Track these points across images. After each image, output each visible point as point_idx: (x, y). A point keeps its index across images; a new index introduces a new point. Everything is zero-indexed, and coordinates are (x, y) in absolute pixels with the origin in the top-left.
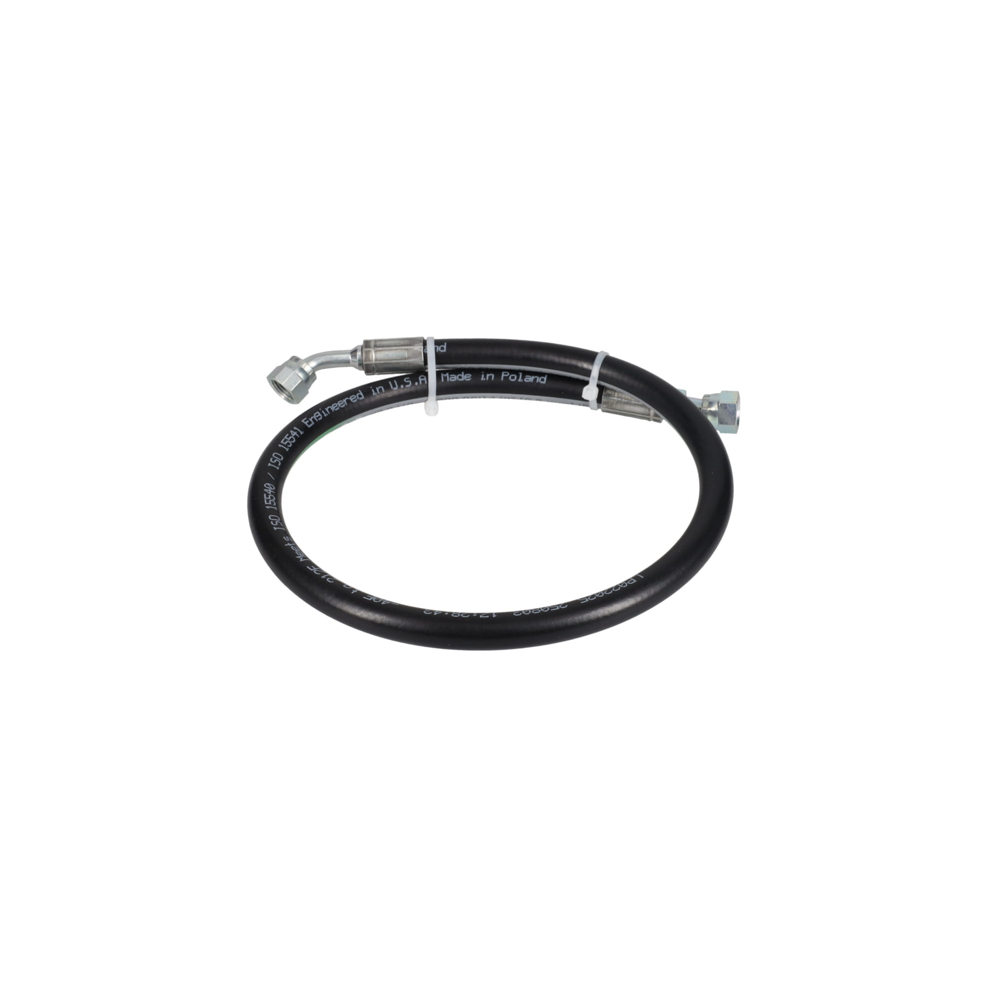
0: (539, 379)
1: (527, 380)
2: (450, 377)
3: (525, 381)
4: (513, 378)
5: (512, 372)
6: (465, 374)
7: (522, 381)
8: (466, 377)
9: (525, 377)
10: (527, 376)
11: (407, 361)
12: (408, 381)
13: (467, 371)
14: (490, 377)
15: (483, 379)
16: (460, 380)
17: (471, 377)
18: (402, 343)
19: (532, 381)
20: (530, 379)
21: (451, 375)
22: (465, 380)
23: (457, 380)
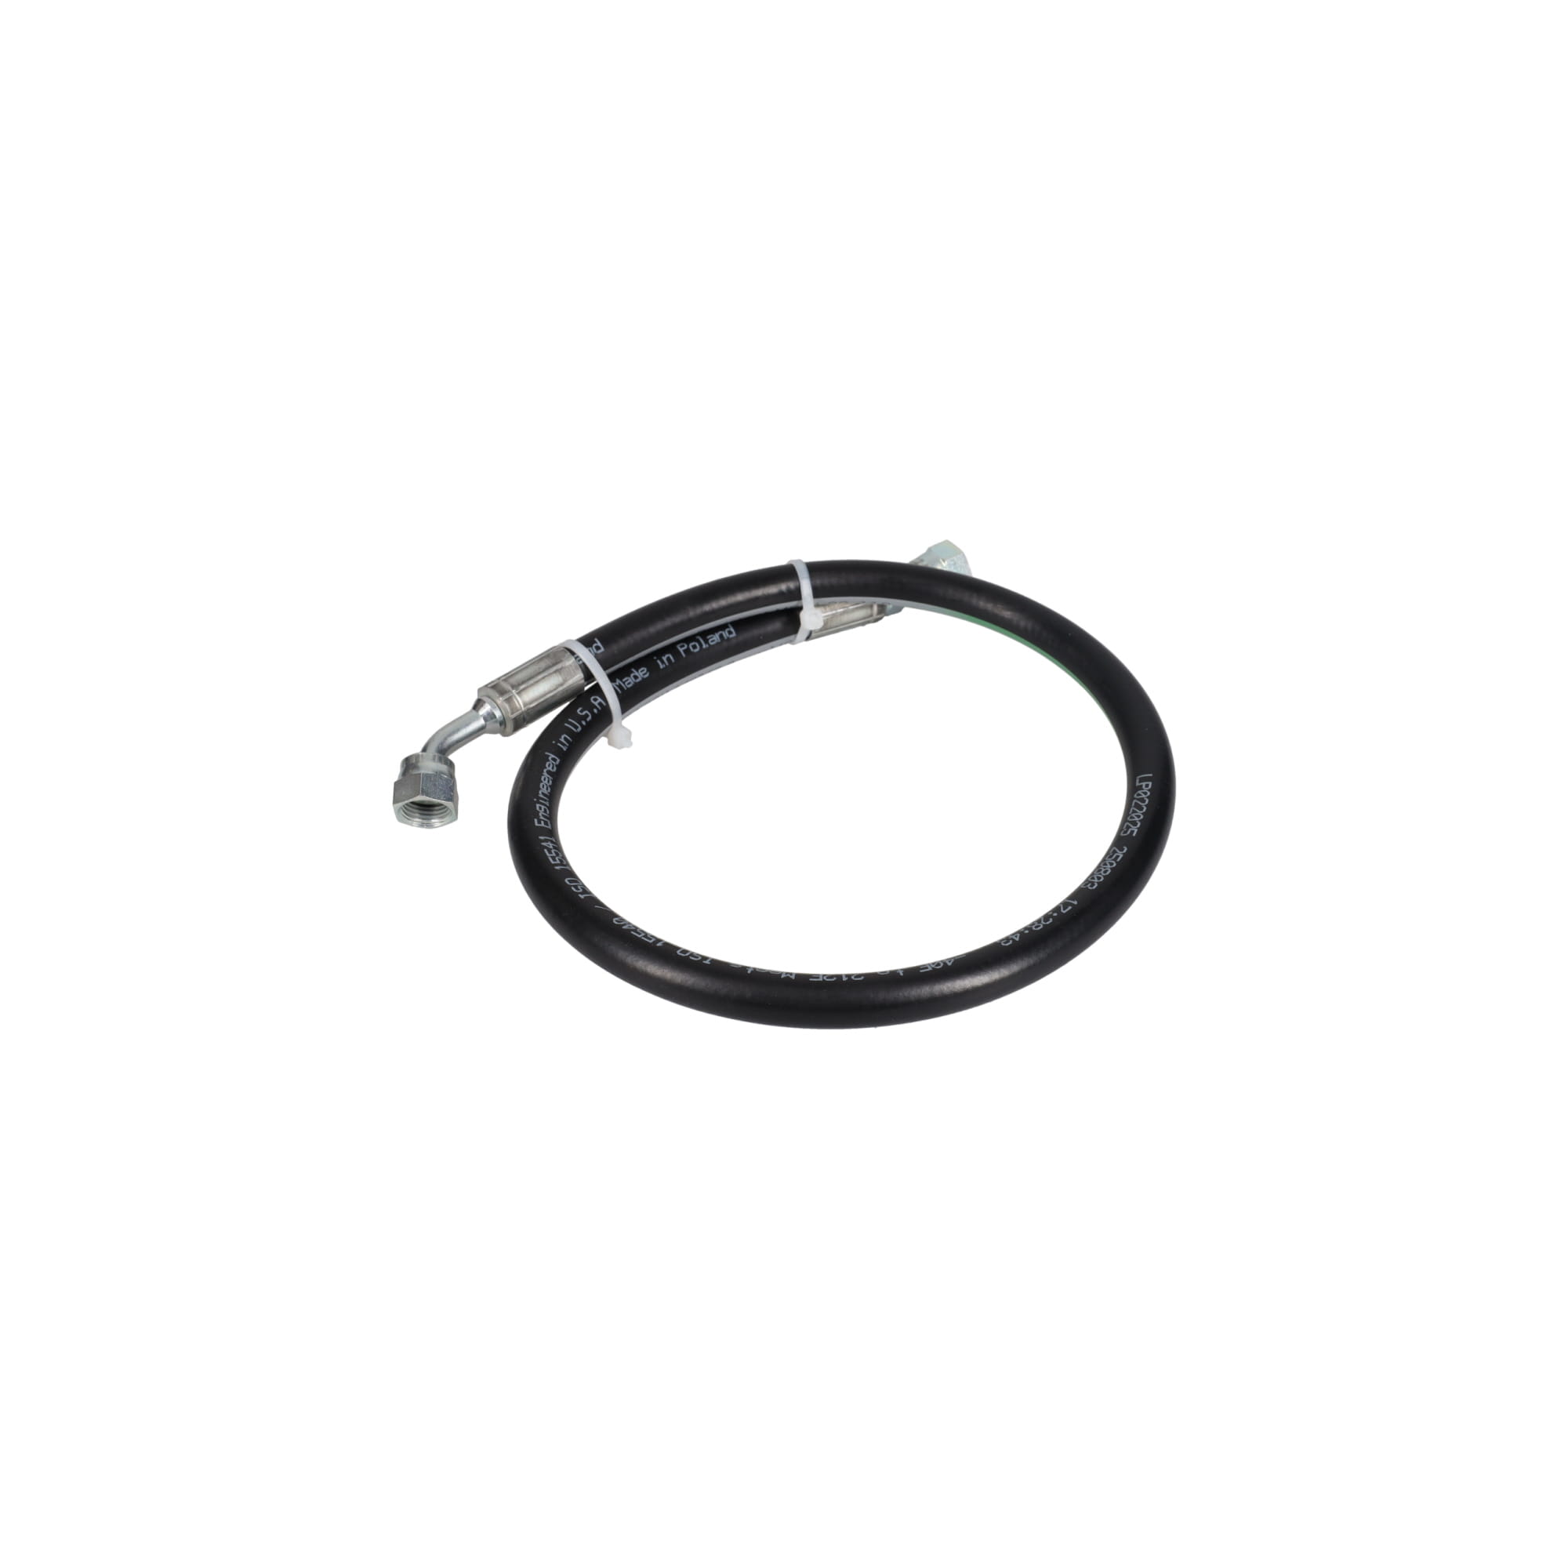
0: (725, 634)
1: (712, 641)
2: (624, 683)
3: (712, 644)
4: (694, 647)
5: (687, 640)
6: (637, 671)
7: (707, 646)
8: (642, 673)
9: (708, 640)
10: (708, 637)
11: (565, 686)
12: (584, 713)
13: (637, 664)
14: (668, 659)
15: (662, 666)
16: (638, 680)
17: (648, 671)
18: (543, 665)
19: (719, 641)
20: (715, 638)
21: (624, 680)
22: (643, 679)
23: (635, 683)
